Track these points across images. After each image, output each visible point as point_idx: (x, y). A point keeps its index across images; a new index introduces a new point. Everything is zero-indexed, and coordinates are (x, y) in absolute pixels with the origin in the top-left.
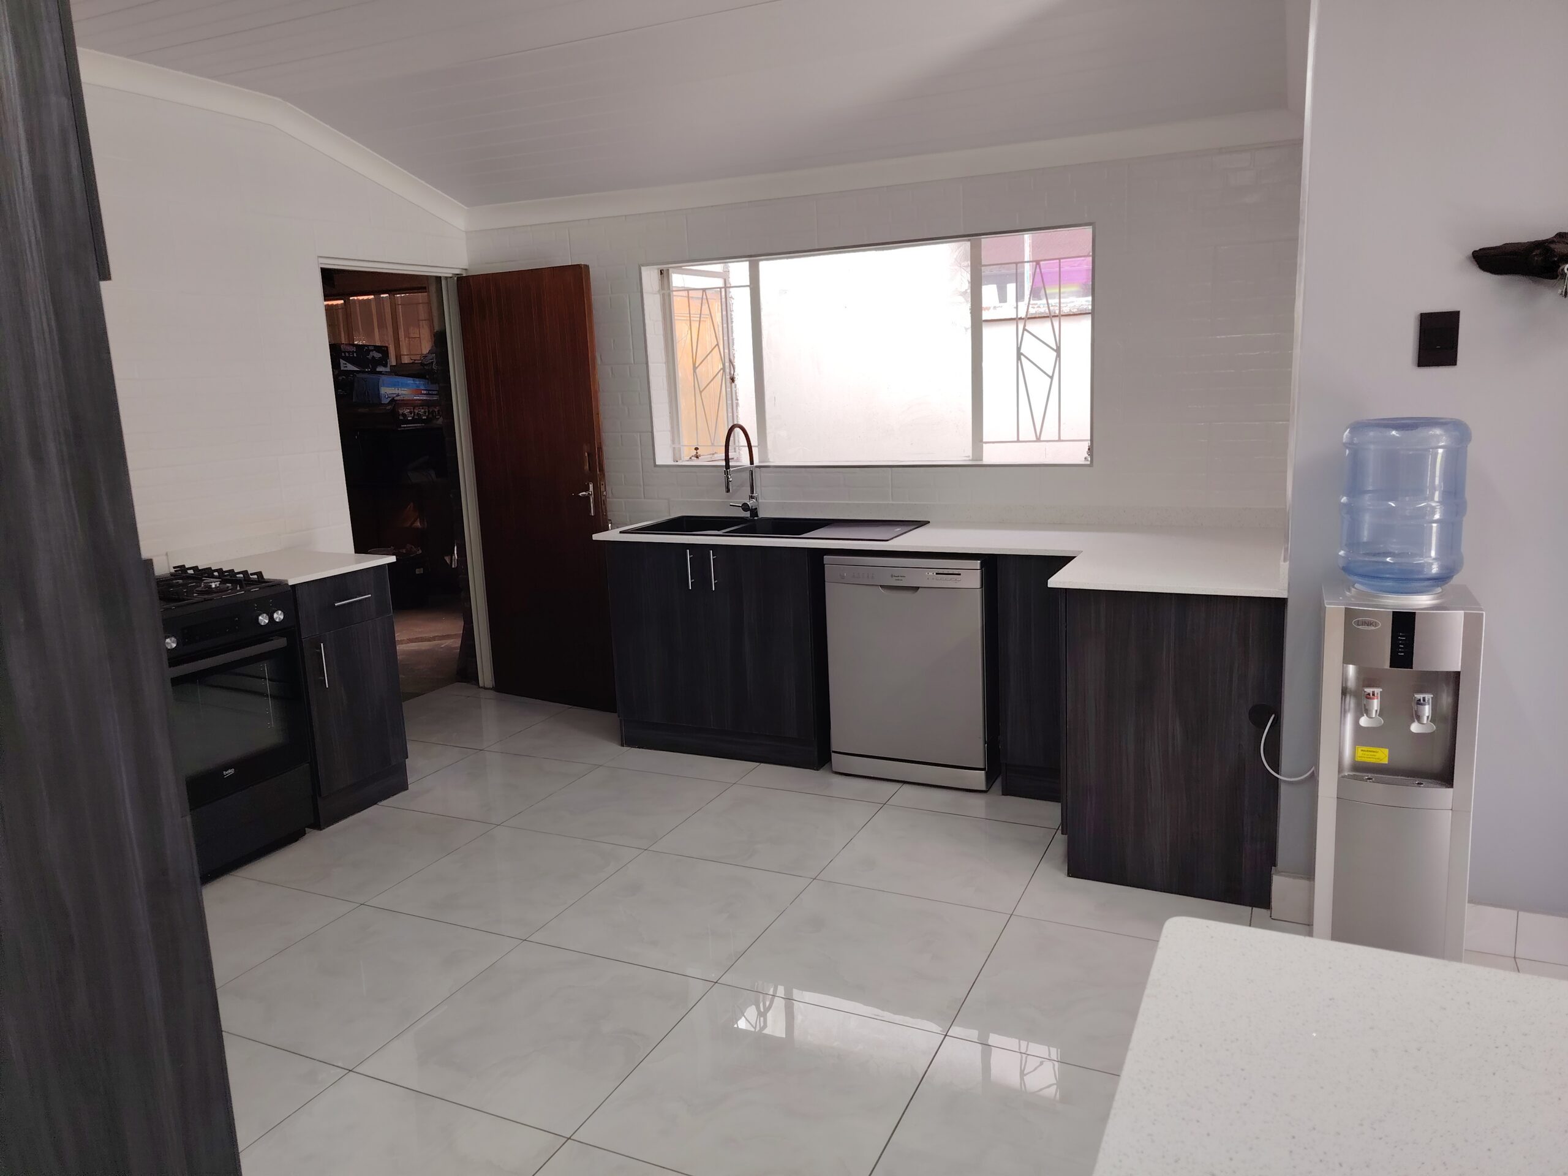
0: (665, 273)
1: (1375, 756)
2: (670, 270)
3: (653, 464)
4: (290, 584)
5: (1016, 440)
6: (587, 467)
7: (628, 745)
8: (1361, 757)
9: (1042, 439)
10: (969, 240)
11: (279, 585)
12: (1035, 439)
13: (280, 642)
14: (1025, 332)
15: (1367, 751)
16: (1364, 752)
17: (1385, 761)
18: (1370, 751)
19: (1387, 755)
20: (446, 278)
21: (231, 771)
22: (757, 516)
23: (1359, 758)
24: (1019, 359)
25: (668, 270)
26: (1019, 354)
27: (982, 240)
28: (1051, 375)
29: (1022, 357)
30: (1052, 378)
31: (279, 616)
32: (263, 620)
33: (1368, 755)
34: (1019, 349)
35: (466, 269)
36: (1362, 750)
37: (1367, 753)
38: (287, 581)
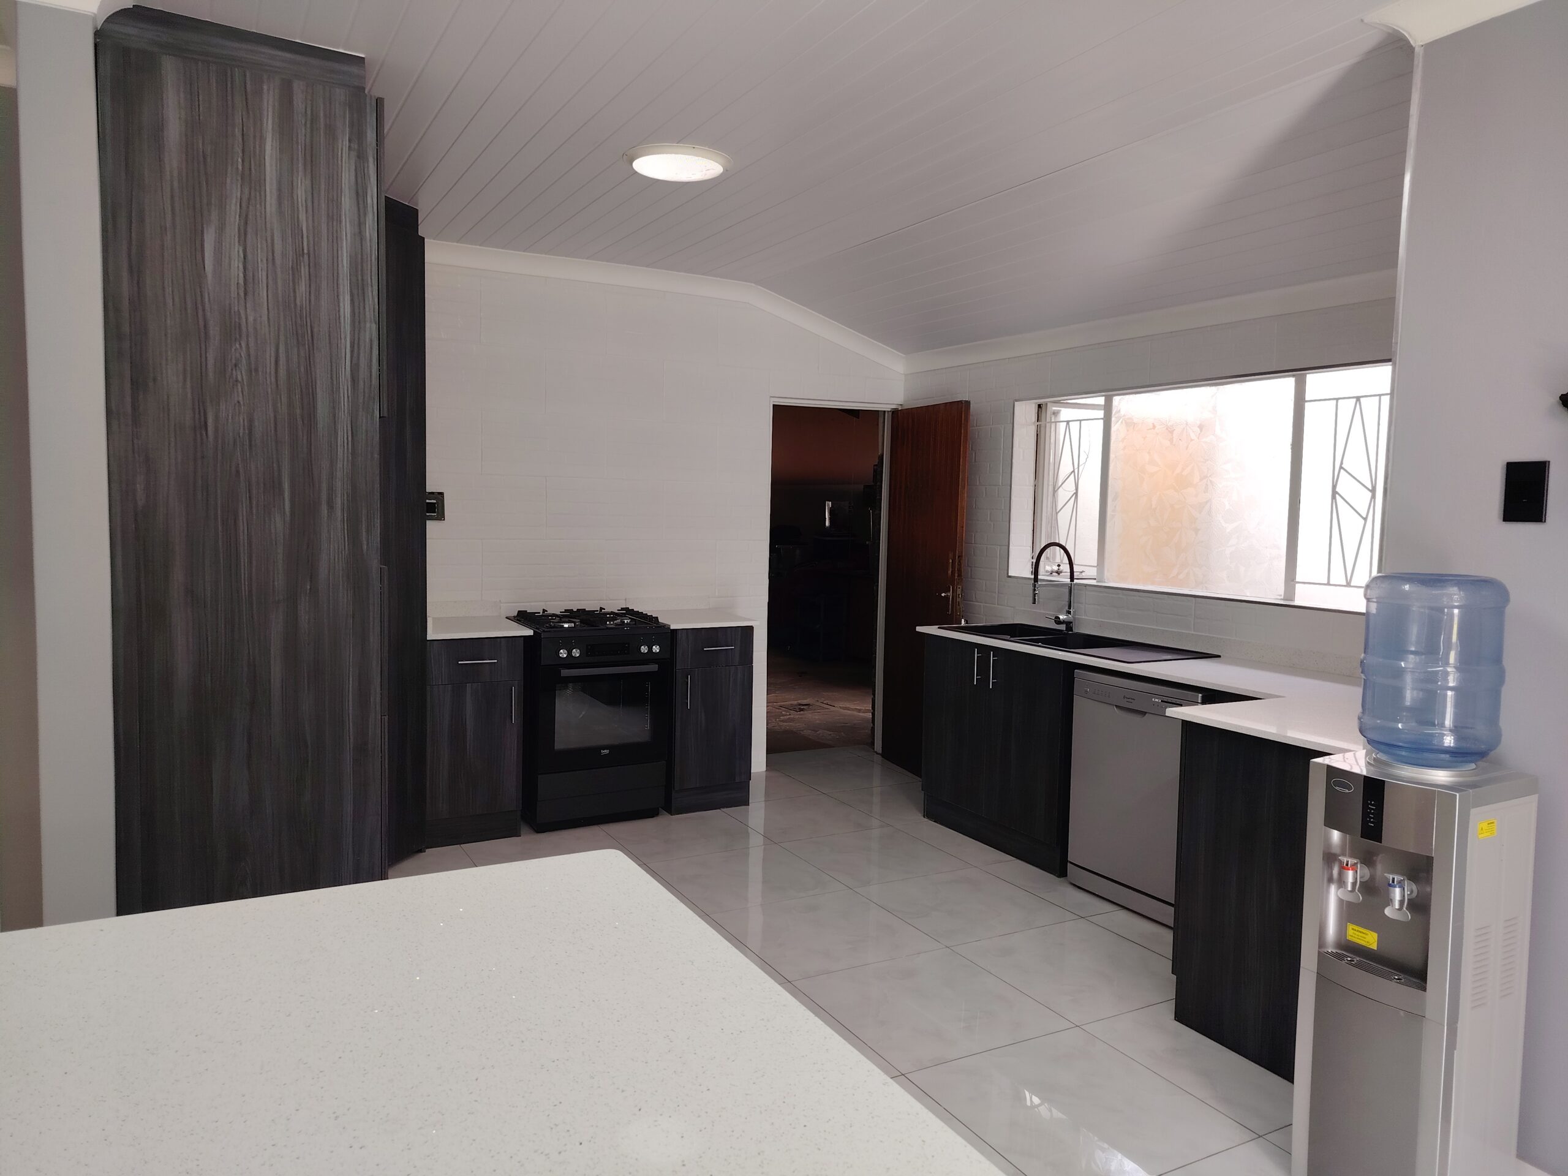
0: (1044, 407)
1: (1365, 938)
2: (1049, 404)
3: (1006, 574)
4: (671, 628)
5: (1326, 582)
6: (950, 572)
7: (928, 818)
8: (1352, 936)
9: (1352, 585)
10: (1293, 376)
11: (665, 627)
12: (1345, 584)
13: (654, 667)
14: (1342, 471)
15: (1358, 931)
16: (1355, 932)
17: (1374, 947)
18: (1360, 932)
19: (1376, 940)
20: (888, 411)
21: (606, 751)
22: (1072, 631)
23: (1350, 937)
24: (1334, 497)
25: (1047, 404)
26: (1334, 493)
27: (1307, 375)
28: (1365, 516)
29: (1337, 496)
30: (1365, 519)
31: (656, 649)
32: (644, 649)
33: (1358, 935)
34: (1334, 487)
35: (901, 405)
36: (1353, 929)
37: (1357, 933)
38: (670, 626)
